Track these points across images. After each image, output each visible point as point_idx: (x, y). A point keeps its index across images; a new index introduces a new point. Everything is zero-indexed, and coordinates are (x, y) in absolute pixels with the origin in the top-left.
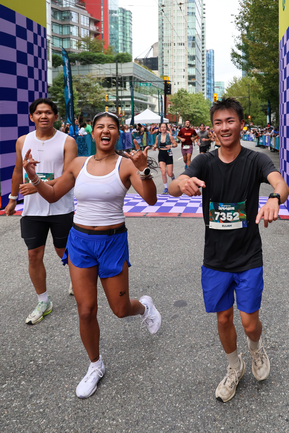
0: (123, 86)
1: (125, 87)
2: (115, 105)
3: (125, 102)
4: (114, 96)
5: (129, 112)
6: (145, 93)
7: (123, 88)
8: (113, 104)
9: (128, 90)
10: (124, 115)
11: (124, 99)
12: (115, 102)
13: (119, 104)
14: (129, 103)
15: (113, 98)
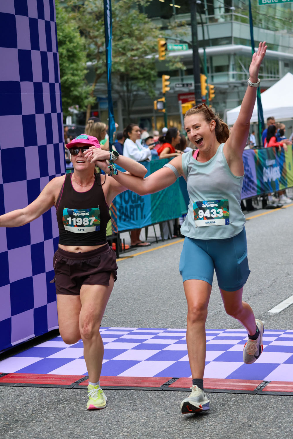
0: (206, 8)
1: (211, 11)
2: (185, 68)
3: (214, 59)
4: (182, 42)
5: (226, 87)
6: (271, 26)
7: (204, 16)
8: (180, 65)
9: (221, 20)
10: (212, 96)
11: (210, 50)
12: (184, 60)
13: (200, 66)
14: (227, 58)
15: (179, 47)
